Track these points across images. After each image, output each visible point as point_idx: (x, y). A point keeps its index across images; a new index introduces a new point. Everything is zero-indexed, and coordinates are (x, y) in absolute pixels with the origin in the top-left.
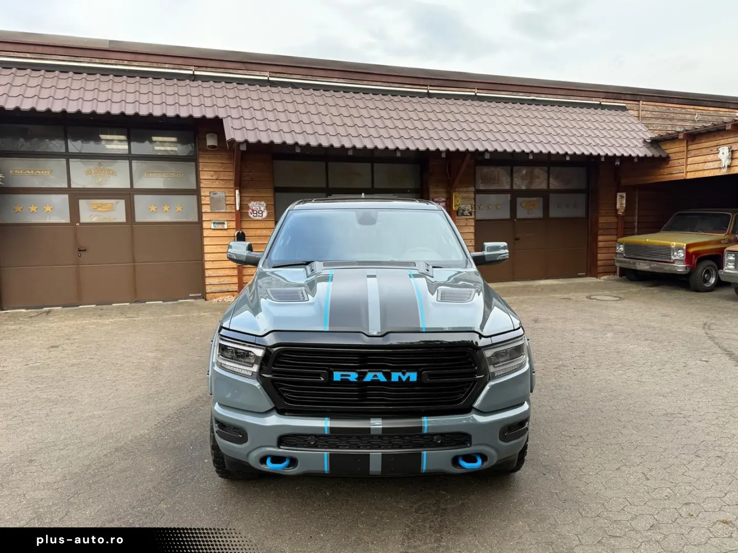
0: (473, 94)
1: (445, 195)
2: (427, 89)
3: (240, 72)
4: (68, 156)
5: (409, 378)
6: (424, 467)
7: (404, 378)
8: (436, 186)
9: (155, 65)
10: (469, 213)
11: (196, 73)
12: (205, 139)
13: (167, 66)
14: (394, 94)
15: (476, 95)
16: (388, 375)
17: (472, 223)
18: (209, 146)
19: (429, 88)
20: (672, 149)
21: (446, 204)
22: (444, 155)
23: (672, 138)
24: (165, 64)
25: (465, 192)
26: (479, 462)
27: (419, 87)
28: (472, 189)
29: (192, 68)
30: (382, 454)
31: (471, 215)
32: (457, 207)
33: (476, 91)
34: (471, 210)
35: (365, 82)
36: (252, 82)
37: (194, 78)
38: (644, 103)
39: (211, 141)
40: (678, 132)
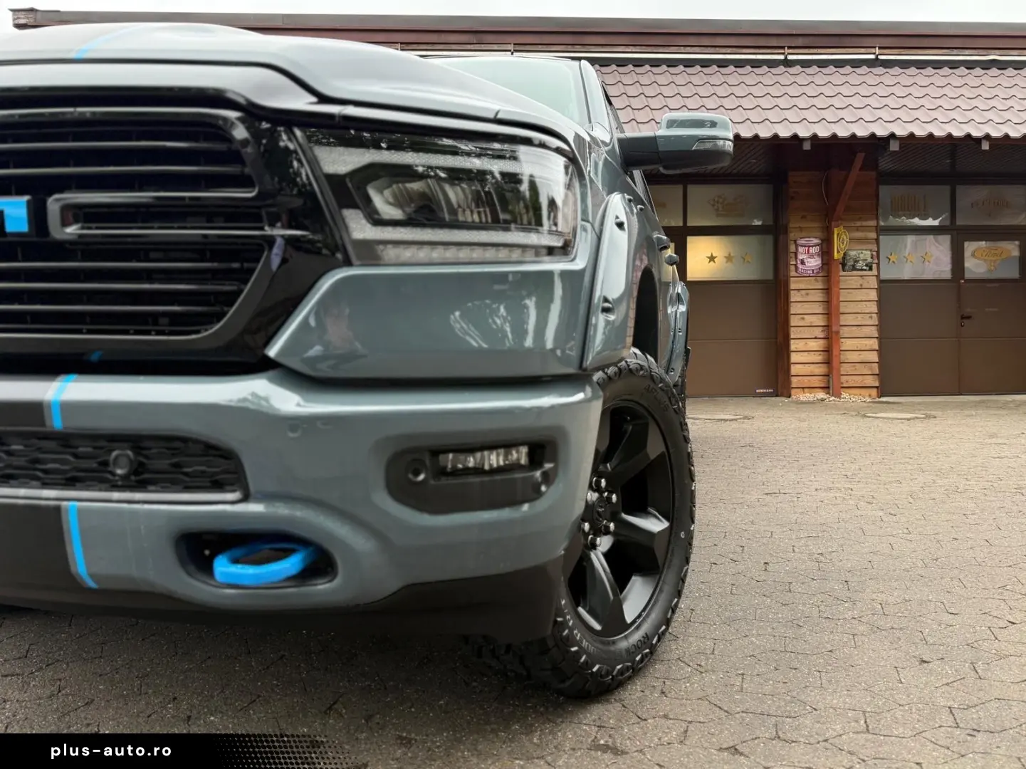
0: (872, 56)
1: (819, 234)
2: (783, 54)
3: (469, 47)
6: (80, 565)
8: (803, 217)
10: (866, 266)
15: (877, 59)
17: (873, 283)
19: (787, 51)
21: (821, 249)
22: (807, 146)
25: (858, 229)
26: (291, 565)
27: (769, 51)
28: (873, 223)
31: (871, 269)
32: (842, 253)
33: (877, 51)
34: (869, 260)
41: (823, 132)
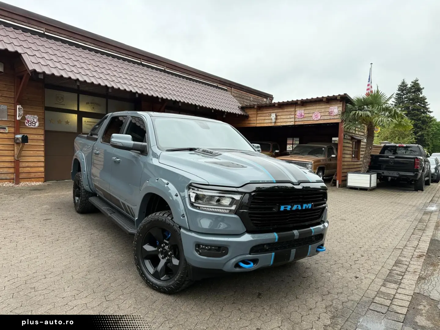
0: (164, 69)
2: (140, 61)
3: (23, 23)
14: (124, 60)
20: (251, 113)
22: (160, 100)
23: (251, 107)
27: (136, 59)
35: (107, 49)
36: (33, 33)
38: (234, 89)
40: (254, 105)
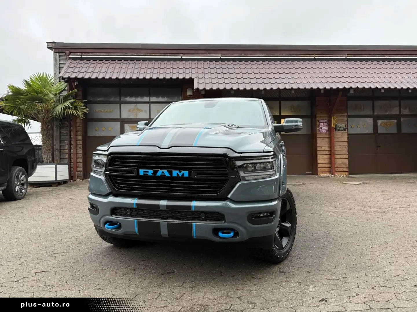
0: (345, 57)
1: (327, 118)
2: (314, 56)
3: (205, 55)
4: (121, 103)
5: (183, 174)
6: (194, 234)
7: (180, 175)
8: (321, 113)
9: (162, 55)
10: (343, 129)
11: (183, 57)
12: (187, 91)
13: (168, 55)
14: (293, 60)
15: (346, 58)
16: (171, 173)
17: (346, 135)
18: (188, 95)
19: (315, 55)
21: (328, 124)
22: (322, 92)
24: (168, 53)
25: (340, 116)
26: (232, 234)
27: (309, 55)
28: (346, 114)
29: (181, 55)
30: (168, 223)
31: (345, 130)
32: (335, 125)
33: (346, 55)
34: (344, 127)
35: (276, 55)
36: (211, 60)
37: (181, 60)
39: (189, 93)
41: (328, 87)
